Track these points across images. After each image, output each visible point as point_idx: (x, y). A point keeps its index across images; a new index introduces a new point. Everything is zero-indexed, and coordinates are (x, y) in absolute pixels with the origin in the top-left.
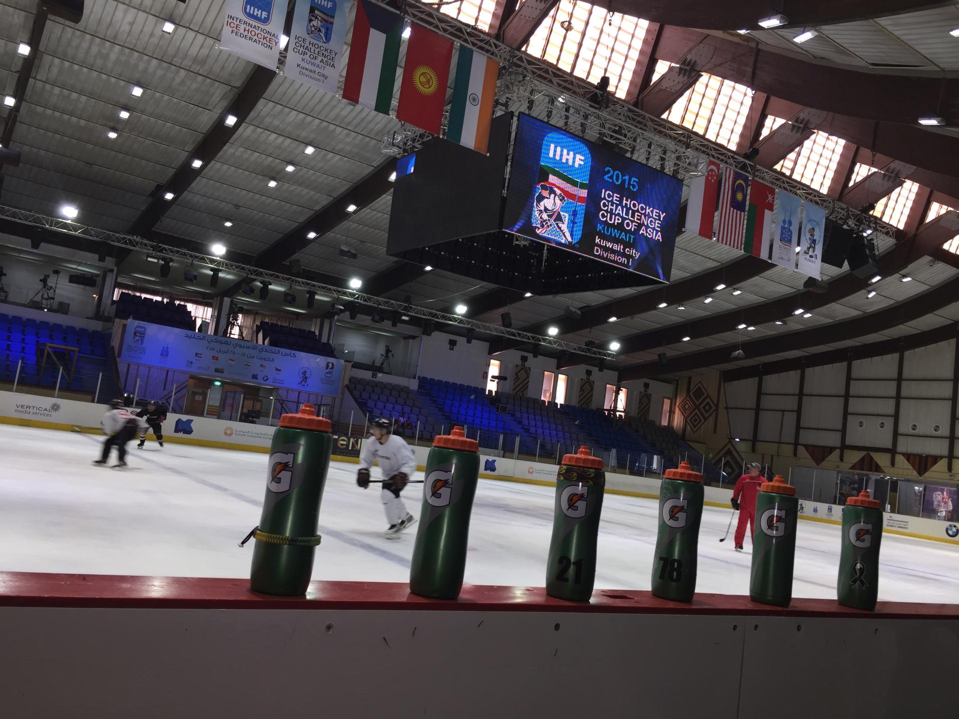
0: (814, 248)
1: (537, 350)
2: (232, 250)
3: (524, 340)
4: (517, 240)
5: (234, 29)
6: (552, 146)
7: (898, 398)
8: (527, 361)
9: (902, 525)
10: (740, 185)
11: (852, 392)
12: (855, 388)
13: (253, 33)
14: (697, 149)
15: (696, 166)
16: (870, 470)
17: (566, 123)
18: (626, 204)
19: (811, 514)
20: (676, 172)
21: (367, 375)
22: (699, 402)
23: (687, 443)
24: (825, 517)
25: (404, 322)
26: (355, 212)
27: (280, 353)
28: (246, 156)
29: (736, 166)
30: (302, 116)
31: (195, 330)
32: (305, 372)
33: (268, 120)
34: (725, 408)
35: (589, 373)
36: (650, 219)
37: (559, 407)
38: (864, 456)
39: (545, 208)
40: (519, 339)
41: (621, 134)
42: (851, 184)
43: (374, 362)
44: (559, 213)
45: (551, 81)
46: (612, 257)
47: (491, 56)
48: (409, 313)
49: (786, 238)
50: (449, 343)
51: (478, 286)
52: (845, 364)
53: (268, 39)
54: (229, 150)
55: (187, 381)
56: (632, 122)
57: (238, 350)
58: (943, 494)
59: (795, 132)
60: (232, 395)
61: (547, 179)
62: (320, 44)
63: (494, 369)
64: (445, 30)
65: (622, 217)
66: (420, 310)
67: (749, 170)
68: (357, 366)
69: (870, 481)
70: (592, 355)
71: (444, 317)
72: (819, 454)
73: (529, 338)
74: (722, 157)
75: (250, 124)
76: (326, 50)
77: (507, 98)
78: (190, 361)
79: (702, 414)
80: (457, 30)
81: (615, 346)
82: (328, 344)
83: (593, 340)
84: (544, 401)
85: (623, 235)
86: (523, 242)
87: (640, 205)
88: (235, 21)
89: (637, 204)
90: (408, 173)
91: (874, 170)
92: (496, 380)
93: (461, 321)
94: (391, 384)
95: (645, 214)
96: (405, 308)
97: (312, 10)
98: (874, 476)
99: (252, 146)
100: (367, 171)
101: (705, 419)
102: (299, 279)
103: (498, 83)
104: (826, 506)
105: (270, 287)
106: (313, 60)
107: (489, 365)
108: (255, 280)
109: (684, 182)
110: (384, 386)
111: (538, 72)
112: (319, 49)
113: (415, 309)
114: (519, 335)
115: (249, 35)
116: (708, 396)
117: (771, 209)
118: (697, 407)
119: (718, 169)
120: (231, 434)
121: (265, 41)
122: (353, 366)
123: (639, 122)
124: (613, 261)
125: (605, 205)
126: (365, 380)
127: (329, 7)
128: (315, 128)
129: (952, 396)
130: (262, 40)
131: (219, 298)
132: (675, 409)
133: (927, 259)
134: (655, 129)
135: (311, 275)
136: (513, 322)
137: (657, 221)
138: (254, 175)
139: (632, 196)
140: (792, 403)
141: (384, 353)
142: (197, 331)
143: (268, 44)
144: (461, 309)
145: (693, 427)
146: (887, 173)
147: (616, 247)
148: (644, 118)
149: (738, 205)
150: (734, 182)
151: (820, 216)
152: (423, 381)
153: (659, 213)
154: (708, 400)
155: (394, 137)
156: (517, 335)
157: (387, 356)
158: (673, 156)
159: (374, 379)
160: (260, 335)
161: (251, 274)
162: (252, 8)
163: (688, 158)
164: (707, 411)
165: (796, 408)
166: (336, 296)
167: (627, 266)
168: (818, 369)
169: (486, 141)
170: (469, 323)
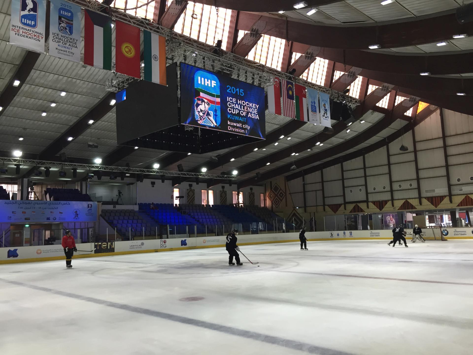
0: (326, 113)
1: (198, 181)
2: (25, 152)
3: (191, 177)
4: (186, 128)
5: (17, 32)
6: (199, 78)
7: (365, 176)
8: (192, 186)
9: (377, 234)
10: (290, 87)
11: (345, 177)
12: (346, 175)
13: (28, 34)
14: (268, 72)
15: (269, 80)
16: (359, 212)
17: (204, 66)
18: (240, 103)
19: (336, 237)
20: (260, 84)
21: (110, 207)
22: (277, 193)
23: (275, 214)
24: (343, 237)
25: (128, 177)
26: (93, 124)
27: (61, 203)
28: (27, 101)
29: (287, 78)
30: (56, 76)
31: (10, 199)
32: (77, 211)
33: (37, 80)
34: (290, 194)
35: (223, 187)
36: (252, 109)
37: (211, 206)
38: (355, 206)
39: (201, 110)
40: (188, 176)
41: (232, 68)
42: (334, 81)
43: (112, 200)
44: (208, 112)
45: (192, 45)
46: (237, 130)
47: (160, 34)
48: (130, 172)
49: (314, 111)
50: (151, 184)
51: (164, 153)
52: (340, 164)
53: (37, 36)
54: (17, 99)
55: (10, 228)
56: (236, 62)
57: (37, 206)
58: (390, 217)
59: (307, 59)
60: (38, 231)
61: (199, 95)
62: (67, 36)
63: (176, 193)
64: (134, 23)
65: (239, 110)
66: (135, 170)
67: (293, 79)
68: (105, 203)
69: (359, 217)
70: (225, 179)
71: (148, 171)
72: (335, 208)
73: (193, 175)
74: (279, 75)
75: (28, 84)
76: (71, 39)
77: (172, 55)
78: (9, 216)
79: (279, 198)
80: (140, 23)
81: (235, 173)
82: (86, 195)
83: (225, 171)
84: (204, 205)
85: (240, 119)
86: (190, 129)
87: (247, 103)
88: (16, 28)
89: (245, 102)
90: (123, 100)
91: (342, 73)
92: (178, 199)
93: (157, 172)
94: (124, 210)
95: (249, 107)
96: (127, 170)
97: (60, 18)
98: (361, 214)
99: (30, 95)
100: (97, 101)
101: (281, 201)
102: (66, 163)
103: (167, 48)
104: (342, 232)
105: (50, 169)
106: (65, 45)
107: (173, 192)
108: (40, 167)
109: (265, 89)
110: (121, 211)
111: (186, 41)
112: (67, 39)
113: (132, 170)
114: (188, 174)
115: (26, 35)
116: (281, 189)
117: (305, 97)
118: (276, 195)
119: (279, 81)
120: (40, 253)
121: (35, 37)
122: (103, 204)
123: (239, 62)
124: (238, 132)
125: (229, 105)
126: (110, 210)
127: (69, 16)
128: (64, 82)
129: (388, 172)
130: (33, 37)
131: (21, 179)
132: (266, 198)
133: (371, 111)
134: (247, 64)
135: (72, 160)
136: (184, 168)
137: (255, 110)
138: (33, 111)
139: (242, 99)
140: (319, 186)
141: (118, 194)
142: (11, 199)
143: (38, 39)
144: (156, 166)
145: (276, 205)
146: (349, 74)
147: (238, 125)
148: (241, 59)
149: (290, 97)
150: (287, 86)
151: (326, 97)
152: (141, 206)
153: (256, 105)
154: (281, 191)
155: (112, 82)
156: (187, 175)
157: (120, 196)
158: (258, 76)
159: (114, 209)
160: (48, 196)
161: (39, 164)
162: (25, 20)
163: (265, 77)
164: (281, 197)
165: (321, 188)
166: (88, 169)
167: (245, 134)
168: (328, 169)
169: (165, 79)
170: (161, 172)
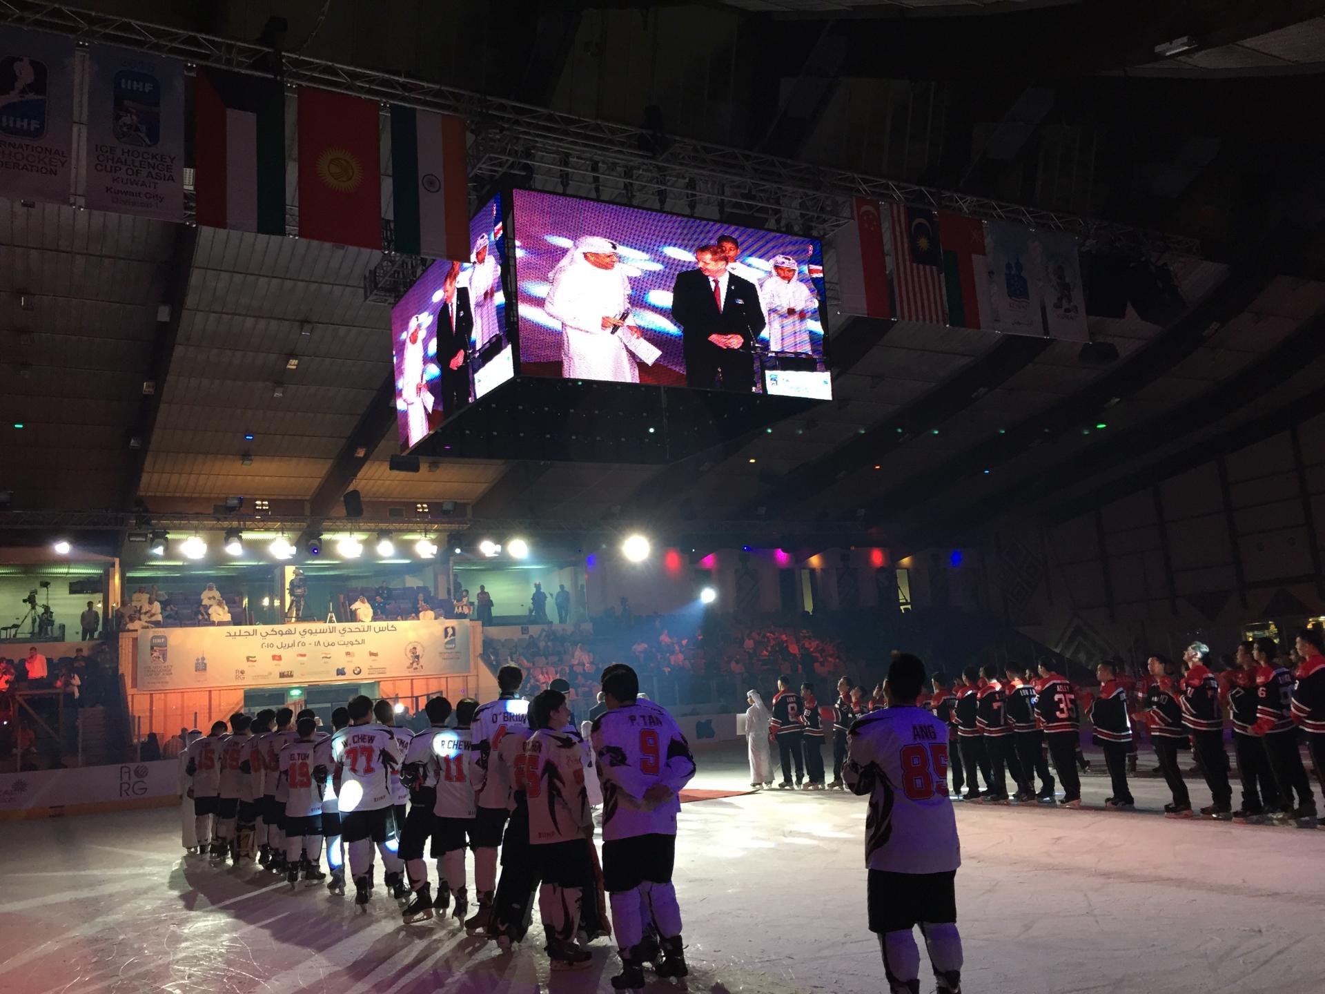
0: (1069, 296)
7: (1305, 495)
10: (920, 223)
11: (1235, 503)
13: (19, 157)
21: (513, 633)
28: (226, 359)
30: (276, 282)
32: (415, 648)
34: (1057, 566)
35: (846, 557)
38: (1277, 593)
47: (449, 113)
49: (1018, 290)
52: (1214, 463)
53: (47, 161)
57: (308, 639)
62: (142, 150)
72: (1210, 604)
78: (240, 669)
97: (117, 101)
99: (228, 343)
106: (134, 177)
112: (141, 158)
115: (13, 161)
116: (1029, 553)
118: (1017, 574)
119: (877, 211)
121: (42, 165)
126: (510, 640)
127: (147, 91)
128: (302, 295)
130: (36, 164)
133: (1283, 280)
143: (49, 167)
149: (924, 258)
150: (910, 224)
158: (796, 203)
159: (524, 636)
162: (11, 119)
164: (1032, 576)
165: (1159, 544)
